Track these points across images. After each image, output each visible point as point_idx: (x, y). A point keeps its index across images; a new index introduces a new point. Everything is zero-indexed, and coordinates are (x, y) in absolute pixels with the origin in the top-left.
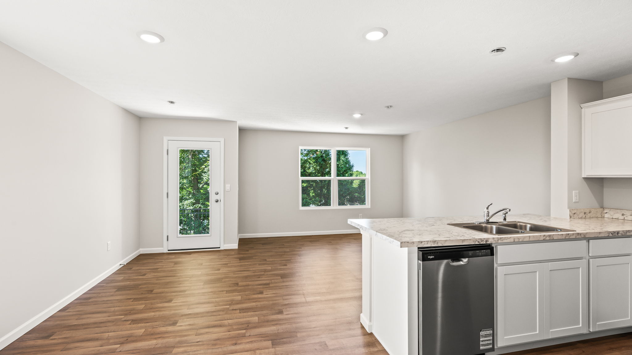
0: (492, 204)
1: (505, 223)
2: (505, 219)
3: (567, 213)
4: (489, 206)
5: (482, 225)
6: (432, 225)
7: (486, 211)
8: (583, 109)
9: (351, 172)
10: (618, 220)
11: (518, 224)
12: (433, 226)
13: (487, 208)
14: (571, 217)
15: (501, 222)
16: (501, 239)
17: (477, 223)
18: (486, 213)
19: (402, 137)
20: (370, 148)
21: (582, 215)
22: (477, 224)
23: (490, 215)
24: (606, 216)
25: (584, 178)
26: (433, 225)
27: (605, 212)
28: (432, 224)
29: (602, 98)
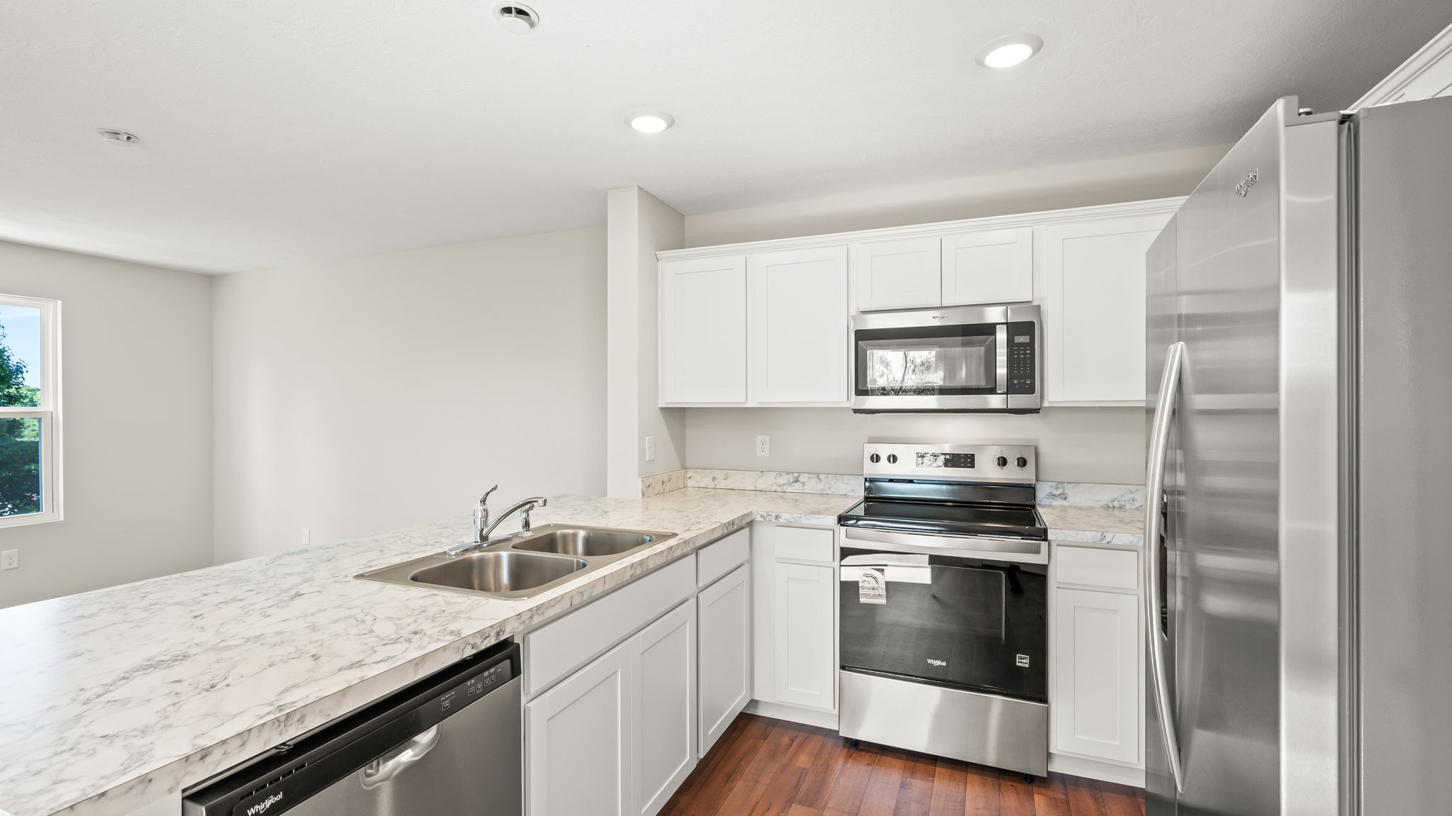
0: (495, 488)
1: (528, 535)
2: (527, 524)
3: (638, 485)
4: (488, 494)
5: (468, 555)
6: (293, 592)
7: (480, 508)
8: (660, 263)
9: (13, 390)
10: (707, 492)
11: (559, 532)
12: (297, 603)
13: (484, 501)
14: (643, 495)
15: (515, 535)
16: (540, 612)
17: (453, 553)
18: (480, 516)
19: (210, 281)
20: (59, 302)
21: (659, 487)
22: (456, 555)
23: (491, 520)
24: (690, 483)
25: (662, 409)
26: (298, 595)
27: (689, 475)
28: (292, 588)
29: (682, 245)
